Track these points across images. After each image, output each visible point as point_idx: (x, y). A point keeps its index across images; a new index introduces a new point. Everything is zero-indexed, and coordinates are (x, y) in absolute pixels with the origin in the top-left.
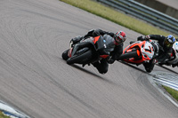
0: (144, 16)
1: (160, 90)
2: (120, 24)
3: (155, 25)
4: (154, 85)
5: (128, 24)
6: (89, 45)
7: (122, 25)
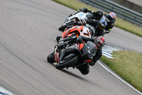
6: (75, 51)
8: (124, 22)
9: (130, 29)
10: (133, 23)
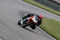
8: (42, 5)
9: (45, 8)
10: (47, 6)
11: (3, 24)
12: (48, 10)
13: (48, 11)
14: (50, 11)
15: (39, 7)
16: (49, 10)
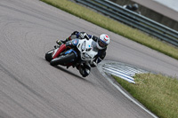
0: (94, 5)
1: (109, 80)
2: (70, 13)
3: (106, 15)
4: (104, 74)
5: (79, 13)
7: (73, 14)
8: (150, 38)
9: (157, 46)
11: (34, 92)
12: (166, 51)
13: (166, 54)
14: (170, 56)
15: (141, 43)
16: (170, 52)
